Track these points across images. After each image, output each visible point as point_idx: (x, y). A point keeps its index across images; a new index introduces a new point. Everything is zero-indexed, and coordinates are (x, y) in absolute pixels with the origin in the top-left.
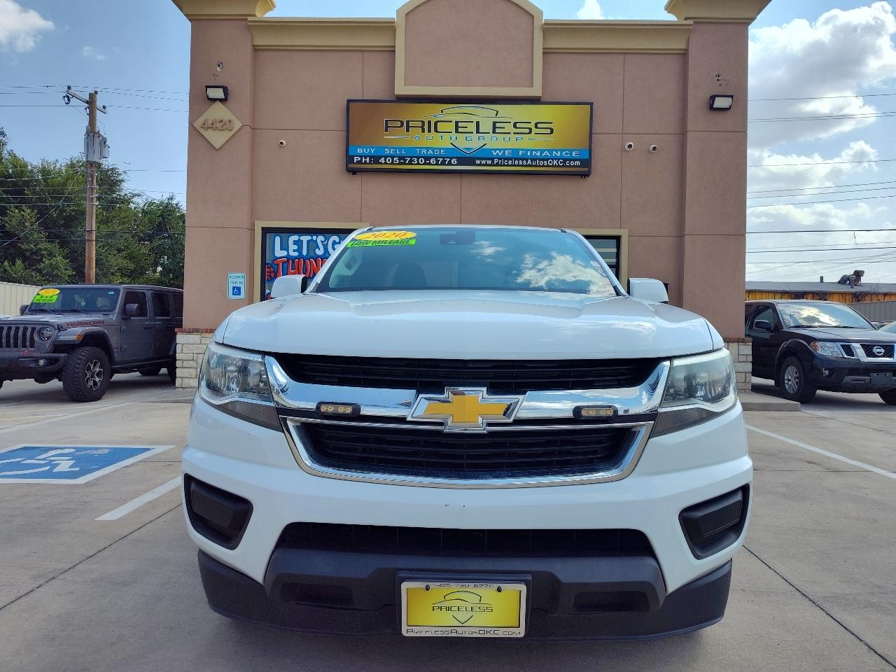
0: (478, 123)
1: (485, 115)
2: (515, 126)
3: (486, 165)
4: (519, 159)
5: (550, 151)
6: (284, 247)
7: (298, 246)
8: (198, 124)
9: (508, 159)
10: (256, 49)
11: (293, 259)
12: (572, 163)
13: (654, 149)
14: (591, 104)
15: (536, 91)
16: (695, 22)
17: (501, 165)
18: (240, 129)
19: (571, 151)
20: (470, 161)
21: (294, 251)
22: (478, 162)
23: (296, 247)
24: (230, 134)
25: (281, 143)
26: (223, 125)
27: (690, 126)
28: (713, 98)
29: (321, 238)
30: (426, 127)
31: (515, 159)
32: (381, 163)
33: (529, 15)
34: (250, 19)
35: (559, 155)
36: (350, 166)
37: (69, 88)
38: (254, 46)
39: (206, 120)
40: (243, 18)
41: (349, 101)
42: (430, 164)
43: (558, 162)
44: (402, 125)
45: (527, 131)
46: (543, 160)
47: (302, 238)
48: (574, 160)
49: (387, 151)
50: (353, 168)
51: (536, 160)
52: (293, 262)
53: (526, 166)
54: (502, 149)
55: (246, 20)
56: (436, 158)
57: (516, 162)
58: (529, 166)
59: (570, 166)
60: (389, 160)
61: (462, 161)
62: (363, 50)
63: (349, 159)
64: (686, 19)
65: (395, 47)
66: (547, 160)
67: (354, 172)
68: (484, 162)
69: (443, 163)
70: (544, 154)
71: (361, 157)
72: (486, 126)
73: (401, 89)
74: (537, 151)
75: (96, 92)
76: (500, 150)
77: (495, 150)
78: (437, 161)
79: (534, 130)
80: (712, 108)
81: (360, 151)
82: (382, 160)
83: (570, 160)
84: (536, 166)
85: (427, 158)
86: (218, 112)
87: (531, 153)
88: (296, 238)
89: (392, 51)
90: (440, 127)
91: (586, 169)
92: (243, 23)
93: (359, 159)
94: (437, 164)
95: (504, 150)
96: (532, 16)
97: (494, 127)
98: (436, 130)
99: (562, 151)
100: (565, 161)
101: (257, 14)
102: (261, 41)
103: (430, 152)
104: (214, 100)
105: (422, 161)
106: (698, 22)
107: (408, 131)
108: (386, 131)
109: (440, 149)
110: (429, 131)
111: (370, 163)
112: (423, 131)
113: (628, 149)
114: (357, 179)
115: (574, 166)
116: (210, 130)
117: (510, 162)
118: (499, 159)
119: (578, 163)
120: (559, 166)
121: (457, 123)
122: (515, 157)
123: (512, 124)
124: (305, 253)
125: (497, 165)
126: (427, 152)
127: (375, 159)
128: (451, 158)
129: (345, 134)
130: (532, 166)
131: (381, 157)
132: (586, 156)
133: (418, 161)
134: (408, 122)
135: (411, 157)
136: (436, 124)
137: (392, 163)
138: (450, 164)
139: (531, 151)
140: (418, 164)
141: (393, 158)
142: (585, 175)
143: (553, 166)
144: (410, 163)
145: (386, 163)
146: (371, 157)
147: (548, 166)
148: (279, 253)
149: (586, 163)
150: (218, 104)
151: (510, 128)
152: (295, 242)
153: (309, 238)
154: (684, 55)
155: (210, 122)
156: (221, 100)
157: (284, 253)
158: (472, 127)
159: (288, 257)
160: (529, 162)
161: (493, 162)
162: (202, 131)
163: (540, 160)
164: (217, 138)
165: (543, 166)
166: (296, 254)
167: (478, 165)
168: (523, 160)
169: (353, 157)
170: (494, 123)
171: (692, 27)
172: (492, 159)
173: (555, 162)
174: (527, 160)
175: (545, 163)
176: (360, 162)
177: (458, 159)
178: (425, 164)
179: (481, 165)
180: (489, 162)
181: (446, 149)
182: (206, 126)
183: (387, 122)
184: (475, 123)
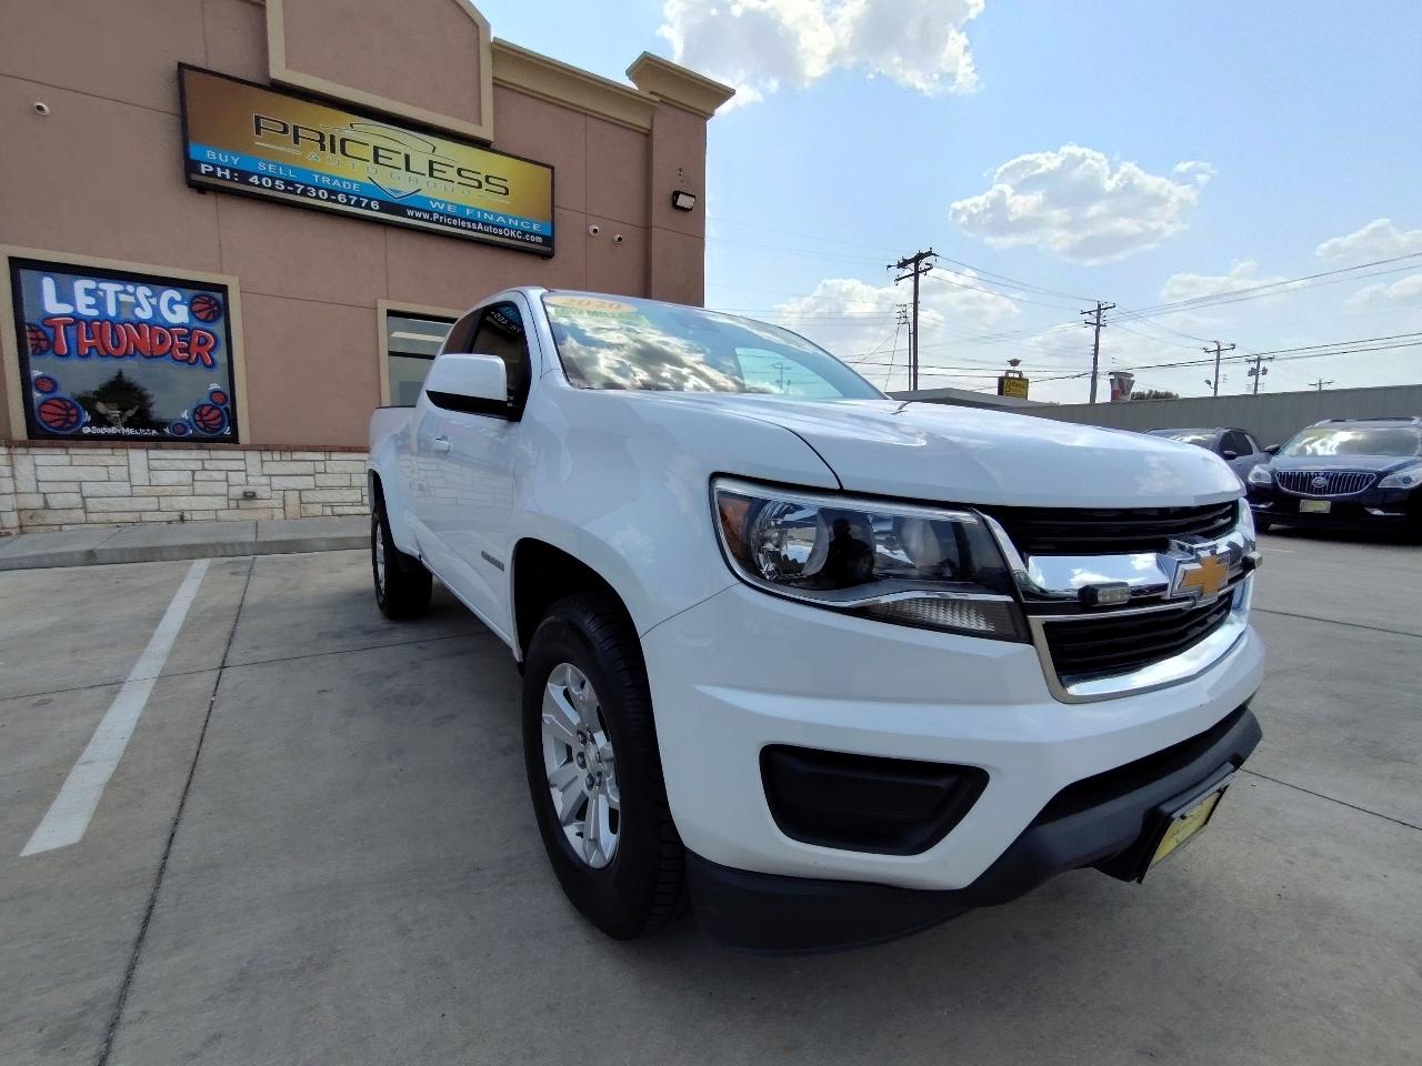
0: (407, 157)
1: (420, 148)
2: (459, 171)
3: (422, 219)
4: (466, 220)
5: (506, 217)
6: (64, 296)
7: (97, 298)
9: (452, 217)
11: (89, 321)
12: (533, 238)
13: (620, 239)
14: (552, 167)
15: (485, 132)
16: (661, 101)
17: (443, 224)
19: (532, 223)
20: (399, 209)
21: (89, 306)
22: (410, 213)
23: (91, 301)
25: (40, 108)
27: (655, 220)
28: (677, 194)
29: (143, 291)
30: (327, 142)
31: (462, 219)
32: (253, 184)
33: (475, 24)
35: (516, 224)
36: (193, 177)
41: (181, 66)
42: (336, 201)
43: (515, 234)
44: (285, 131)
45: (476, 183)
46: (498, 227)
47: (103, 286)
48: (535, 235)
49: (261, 167)
51: (488, 225)
52: (89, 325)
53: (475, 231)
54: (444, 202)
56: (347, 194)
57: (463, 224)
58: (480, 231)
59: (530, 242)
60: (267, 182)
61: (386, 206)
63: (191, 166)
64: (651, 93)
66: (503, 228)
67: (202, 189)
68: (418, 214)
69: (358, 204)
70: (499, 219)
71: (215, 166)
72: (419, 164)
73: (279, 71)
74: (489, 213)
76: (441, 202)
77: (434, 201)
78: (349, 200)
79: (485, 185)
80: (674, 205)
81: (211, 155)
82: (254, 179)
83: (531, 234)
84: (488, 233)
85: (333, 192)
87: (482, 215)
88: (90, 284)
89: (259, 5)
90: (350, 148)
91: (549, 250)
93: (211, 169)
94: (348, 204)
95: (446, 203)
96: (478, 26)
97: (431, 169)
98: (343, 152)
99: (519, 220)
100: (524, 233)
103: (336, 183)
105: (324, 194)
106: (665, 101)
107: (296, 142)
108: (258, 132)
109: (352, 182)
110: (333, 151)
111: (231, 180)
112: (323, 148)
113: (591, 232)
114: (208, 203)
115: (534, 243)
117: (455, 222)
118: (441, 214)
119: (539, 239)
120: (517, 239)
121: (376, 149)
122: (457, 216)
123: (456, 169)
124: (112, 311)
125: (437, 222)
126: (332, 182)
127: (241, 175)
128: (370, 200)
129: (178, 120)
130: (484, 232)
131: (252, 174)
132: (549, 233)
133: (317, 192)
134: (296, 128)
135: (306, 185)
136: (343, 141)
137: (273, 188)
138: (368, 207)
139: (482, 212)
140: (317, 197)
141: (273, 179)
142: (548, 256)
143: (509, 237)
144: (304, 194)
145: (260, 185)
146: (232, 171)
147: (503, 236)
148: (53, 306)
149: (549, 241)
151: (452, 174)
152: (88, 292)
153: (119, 287)
154: (648, 135)
157: (66, 309)
158: (399, 161)
159: (77, 319)
160: (480, 226)
161: (431, 216)
163: (493, 226)
165: (498, 235)
166: (94, 313)
167: (410, 217)
168: (472, 221)
169: (198, 163)
170: (431, 163)
171: (657, 105)
172: (431, 213)
173: (513, 233)
174: (477, 223)
175: (500, 231)
176: (213, 174)
177: (382, 203)
178: (328, 200)
179: (414, 218)
180: (426, 216)
181: (362, 185)
183: (257, 118)
184: (403, 156)
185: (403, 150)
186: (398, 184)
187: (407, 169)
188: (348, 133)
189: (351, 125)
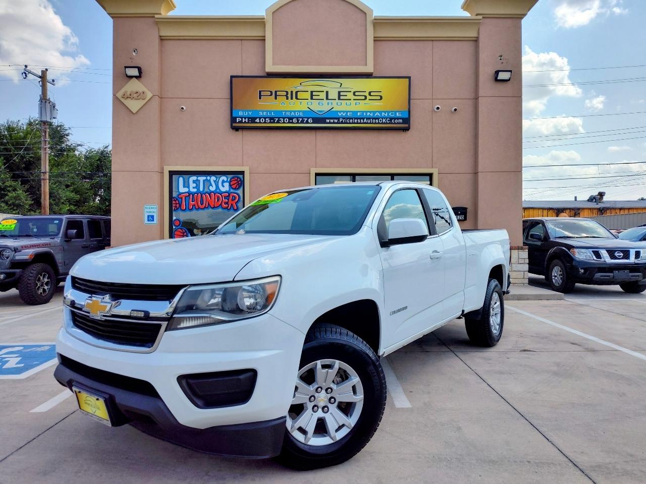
0: (327, 92)
1: (332, 86)
3: (334, 123)
4: (357, 119)
5: (380, 112)
6: (186, 185)
7: (197, 184)
8: (119, 95)
9: (350, 119)
10: (162, 39)
11: (193, 194)
12: (396, 121)
13: (455, 110)
14: (409, 78)
15: (369, 69)
16: (483, 17)
17: (345, 123)
18: (151, 98)
19: (396, 112)
20: (323, 120)
21: (194, 188)
22: (328, 121)
23: (195, 185)
24: (143, 102)
25: (182, 108)
26: (139, 96)
27: (481, 93)
28: (497, 73)
29: (213, 178)
30: (289, 95)
31: (355, 119)
32: (257, 123)
33: (363, 12)
34: (156, 16)
35: (386, 115)
36: (234, 125)
37: (26, 66)
38: (160, 36)
39: (126, 92)
40: (152, 16)
41: (232, 77)
42: (292, 123)
43: (386, 120)
44: (271, 95)
45: (363, 98)
46: (375, 119)
47: (199, 178)
48: (398, 119)
49: (261, 114)
50: (236, 126)
51: (369, 119)
52: (193, 196)
53: (363, 123)
54: (346, 112)
55: (154, 17)
56: (297, 118)
57: (356, 121)
58: (365, 123)
59: (395, 123)
60: (262, 120)
61: (316, 120)
62: (241, 39)
63: (233, 120)
64: (477, 15)
65: (265, 37)
66: (378, 119)
67: (236, 129)
68: (332, 121)
69: (302, 122)
70: (376, 114)
71: (242, 118)
72: (333, 94)
73: (270, 68)
74: (370, 112)
75: (47, 70)
76: (344, 112)
77: (340, 112)
78: (298, 121)
79: (369, 97)
80: (496, 80)
81: (241, 113)
82: (258, 120)
83: (395, 119)
84: (370, 123)
85: (291, 119)
86: (134, 86)
87: (367, 114)
88: (194, 178)
89: (263, 40)
90: (300, 95)
91: (407, 125)
92: (152, 19)
93: (240, 119)
94: (298, 123)
96: (366, 14)
97: (339, 96)
98: (297, 98)
99: (388, 112)
100: (391, 119)
101: (162, 13)
102: (167, 32)
103: (293, 114)
104: (131, 77)
105: (287, 120)
106: (486, 17)
107: (276, 98)
108: (260, 98)
109: (299, 111)
111: (248, 123)
112: (287, 99)
113: (436, 110)
114: (240, 133)
115: (398, 123)
116: (129, 99)
117: (351, 121)
118: (343, 118)
119: (401, 121)
120: (387, 123)
121: (312, 92)
122: (355, 117)
123: (352, 93)
124: (201, 189)
125: (342, 123)
126: (290, 114)
127: (252, 120)
128: (308, 118)
129: (229, 101)
130: (367, 123)
131: (256, 118)
132: (406, 116)
133: (284, 120)
134: (276, 92)
135: (279, 118)
136: (297, 92)
137: (265, 122)
138: (307, 122)
139: (366, 112)
140: (284, 122)
141: (265, 118)
142: (407, 129)
143: (382, 123)
144: (278, 122)
145: (260, 122)
146: (249, 118)
147: (379, 123)
148: (182, 189)
149: (407, 121)
150: (134, 79)
151: (350, 95)
152: (194, 182)
153: (205, 178)
154: (476, 40)
155: (128, 93)
156: (136, 77)
157: (186, 190)
158: (323, 95)
159: (189, 193)
160: (365, 120)
162: (123, 100)
163: (373, 119)
164: (134, 105)
165: (376, 123)
166: (195, 190)
167: (328, 123)
168: (361, 118)
169: (235, 118)
170: (339, 92)
171: (481, 21)
172: (338, 119)
173: (384, 120)
174: (363, 119)
175: (377, 121)
176: (241, 122)
177: (313, 119)
178: (289, 122)
179: (330, 123)
180: (336, 121)
181: (304, 112)
182: (125, 97)
183: (260, 92)
184: (325, 93)
185: (325, 89)
186: (320, 107)
187: (327, 98)
188: (299, 88)
189: (301, 84)
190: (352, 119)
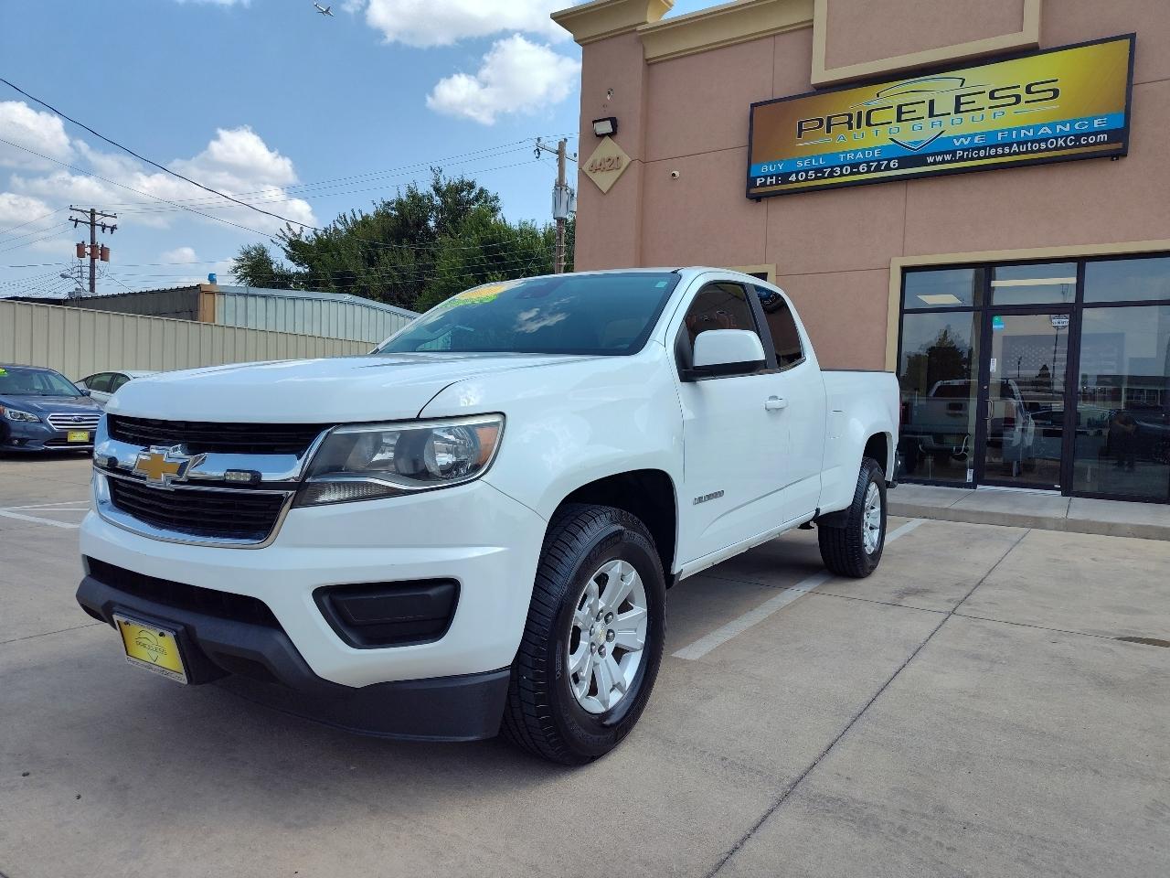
0: (932, 103)
1: (942, 89)
2: (992, 96)
3: (944, 162)
4: (996, 146)
5: (1052, 126)
8: (586, 168)
9: (979, 149)
10: (649, 64)
12: (1092, 140)
14: (1132, 37)
15: (1030, 35)
17: (968, 159)
18: (629, 164)
19: (1091, 121)
20: (920, 160)
22: (930, 160)
24: (616, 174)
25: (674, 175)
26: (611, 164)
30: (854, 122)
31: (991, 147)
32: (792, 182)
34: (639, 28)
35: (1067, 129)
36: (753, 191)
37: (539, 139)
38: (647, 60)
39: (595, 161)
40: (631, 30)
41: (753, 106)
42: (859, 173)
43: (1065, 142)
44: (821, 125)
45: (1014, 99)
46: (1039, 141)
48: (1096, 134)
49: (800, 164)
50: (756, 194)
51: (1025, 143)
53: (1010, 154)
54: (970, 135)
55: (635, 31)
56: (868, 163)
57: (993, 151)
58: (1015, 153)
59: (1088, 145)
60: (802, 176)
61: (905, 163)
62: (774, 34)
63: (751, 182)
65: (812, 20)
66: (1046, 140)
67: (758, 198)
68: (939, 158)
69: (878, 169)
70: (1042, 131)
71: (766, 177)
73: (820, 75)
74: (1028, 129)
75: (566, 140)
76: (965, 137)
77: (958, 138)
78: (869, 167)
79: (1025, 97)
81: (766, 169)
82: (793, 178)
83: (1088, 135)
84: (1027, 152)
85: (855, 165)
86: (608, 148)
87: (1018, 134)
89: (808, 27)
90: (875, 118)
91: (1120, 145)
92: (633, 35)
93: (763, 180)
94: (869, 171)
95: (973, 136)
97: (958, 105)
98: (868, 124)
99: (1072, 123)
100: (1078, 137)
101: (648, 20)
102: (655, 51)
103: (860, 155)
104: (602, 136)
105: (847, 170)
107: (829, 131)
108: (800, 136)
109: (873, 149)
110: (859, 126)
111: (777, 184)
112: (850, 128)
114: (762, 206)
115: (1095, 144)
116: (598, 172)
117: (982, 153)
118: (964, 150)
119: (1104, 137)
120: (1067, 147)
121: (900, 107)
122: (992, 144)
123: (987, 94)
125: (962, 159)
126: (855, 156)
127: (784, 177)
128: (889, 160)
129: (747, 150)
130: (1019, 153)
131: (792, 173)
132: (1119, 124)
133: (841, 171)
134: (829, 119)
135: (832, 167)
136: (869, 113)
137: (806, 180)
138: (888, 168)
139: (1018, 130)
140: (842, 175)
141: (807, 172)
142: (1118, 155)
143: (1056, 149)
144: (831, 175)
145: (797, 181)
146: (777, 176)
147: (1047, 149)
149: (1120, 135)
150: (607, 138)
151: (983, 100)
155: (598, 163)
156: (610, 135)
158: (923, 110)
160: (1015, 148)
161: (954, 155)
162: (590, 174)
163: (1033, 142)
164: (604, 180)
165: (1040, 150)
167: (931, 164)
168: (1003, 146)
169: (755, 179)
170: (958, 98)
172: (953, 153)
173: (1061, 142)
174: (1010, 145)
175: (1043, 146)
176: (763, 185)
177: (900, 159)
178: (852, 173)
179: (935, 163)
180: (948, 157)
181: (883, 149)
182: (594, 169)
183: (800, 124)
184: (927, 103)
185: (926, 97)
186: (917, 134)
187: (931, 115)
190: (984, 148)
